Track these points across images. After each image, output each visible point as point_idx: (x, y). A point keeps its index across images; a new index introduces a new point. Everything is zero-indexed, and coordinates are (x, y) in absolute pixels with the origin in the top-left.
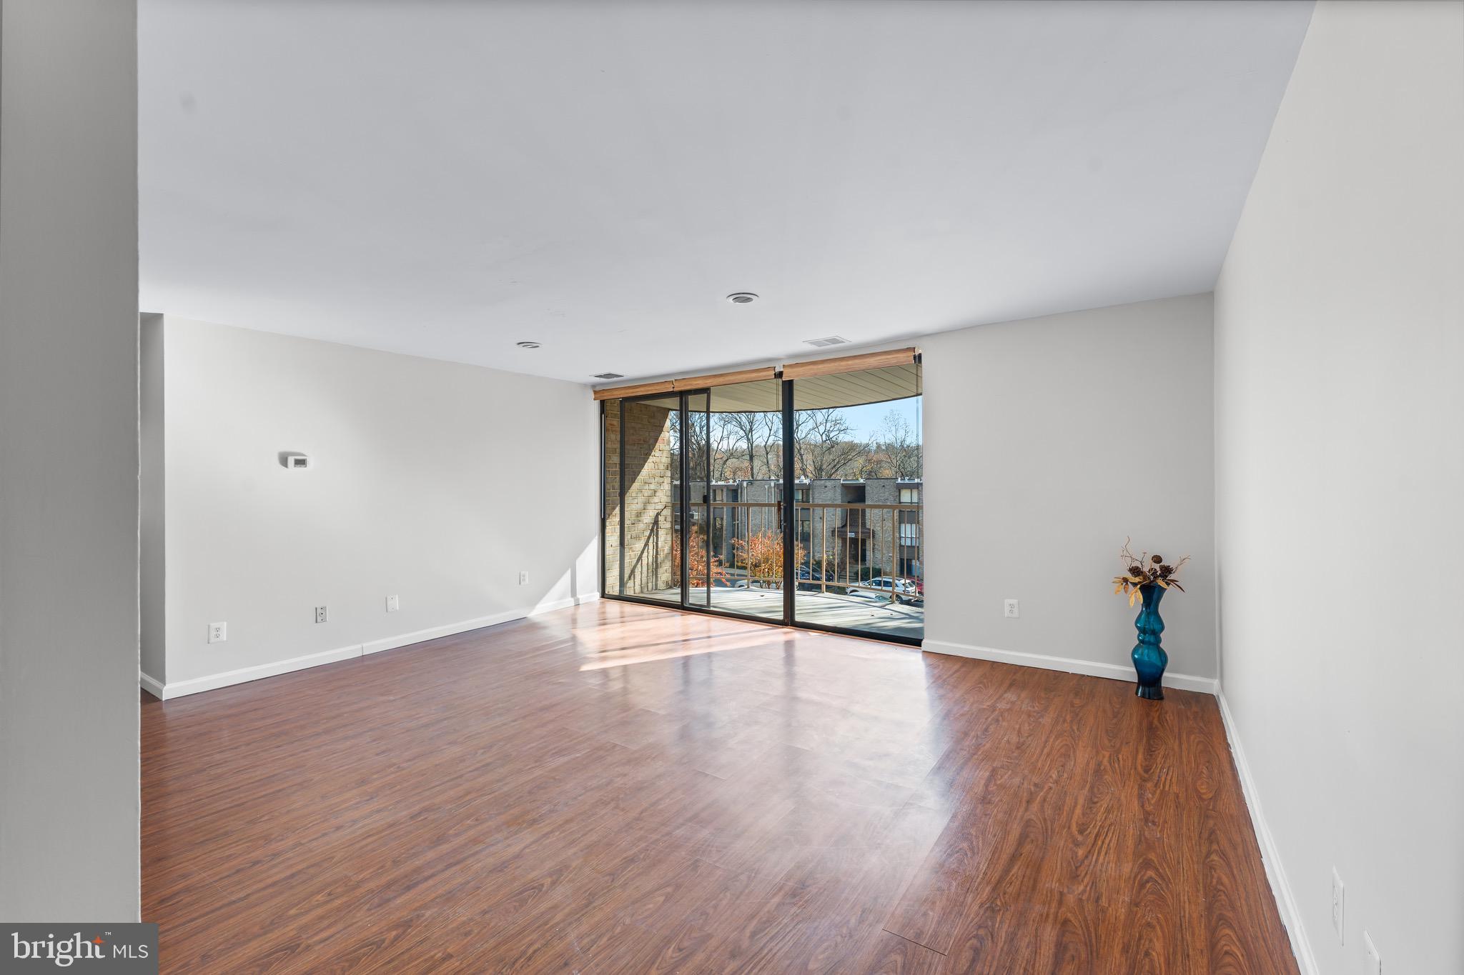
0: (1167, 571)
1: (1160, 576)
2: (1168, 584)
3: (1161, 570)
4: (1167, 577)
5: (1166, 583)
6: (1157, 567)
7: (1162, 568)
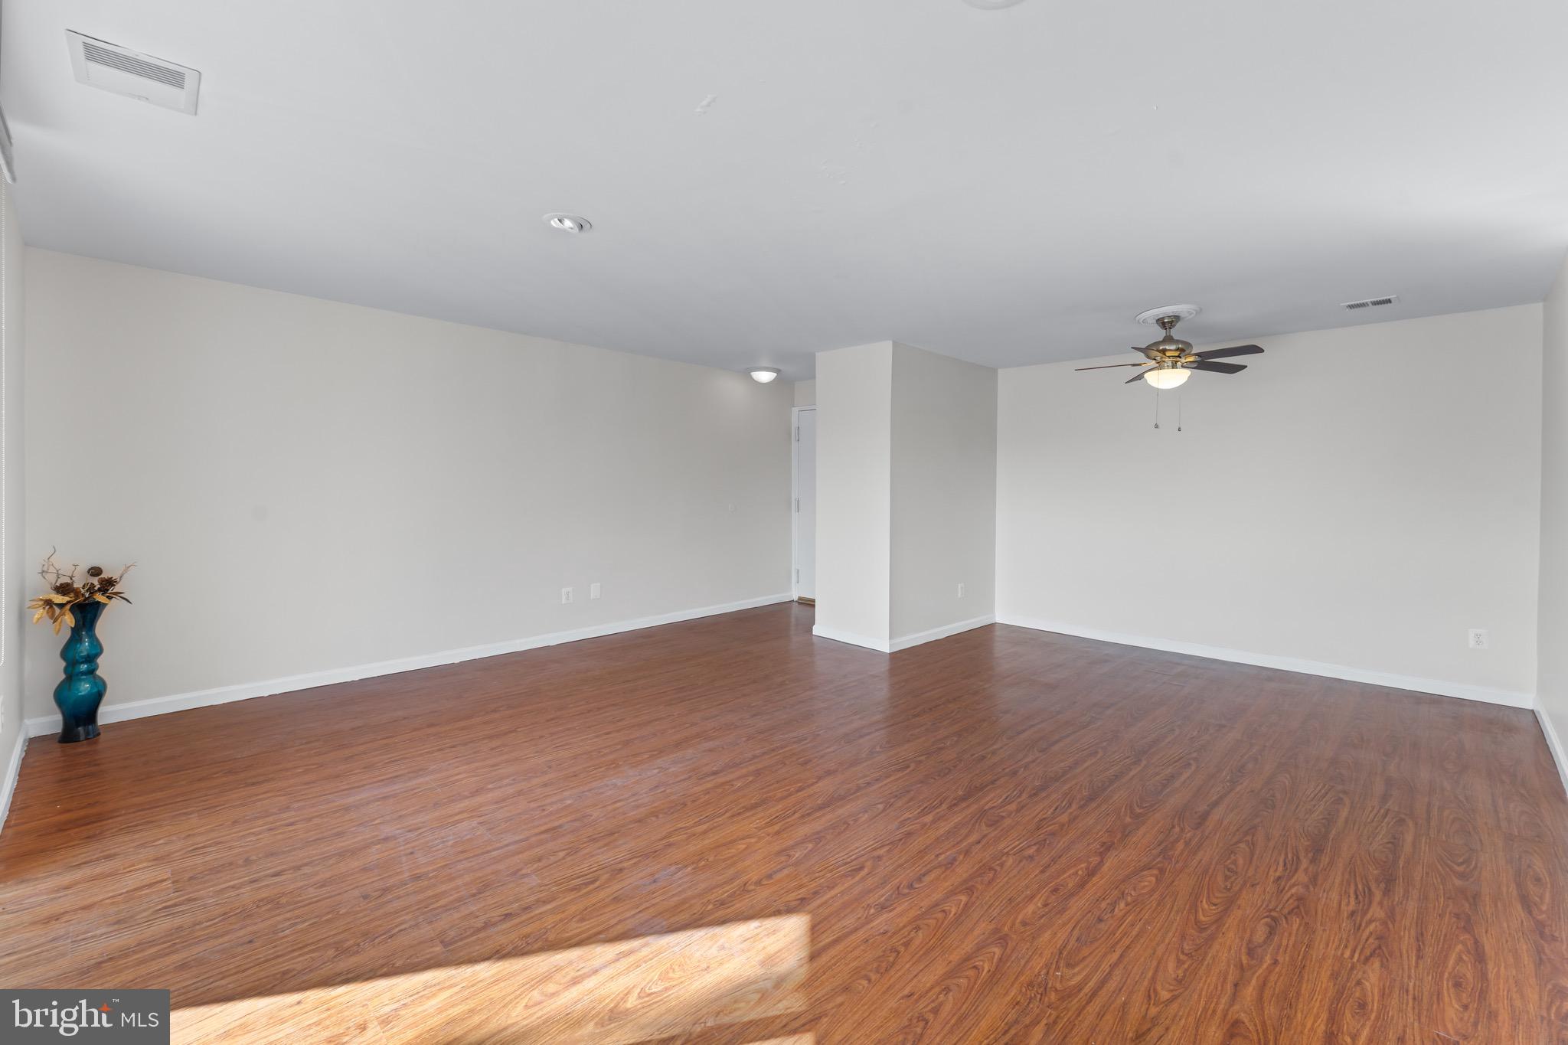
0: (108, 584)
1: (99, 590)
2: (109, 598)
3: (100, 584)
4: (108, 590)
5: (108, 597)
6: (95, 581)
7: (101, 582)
